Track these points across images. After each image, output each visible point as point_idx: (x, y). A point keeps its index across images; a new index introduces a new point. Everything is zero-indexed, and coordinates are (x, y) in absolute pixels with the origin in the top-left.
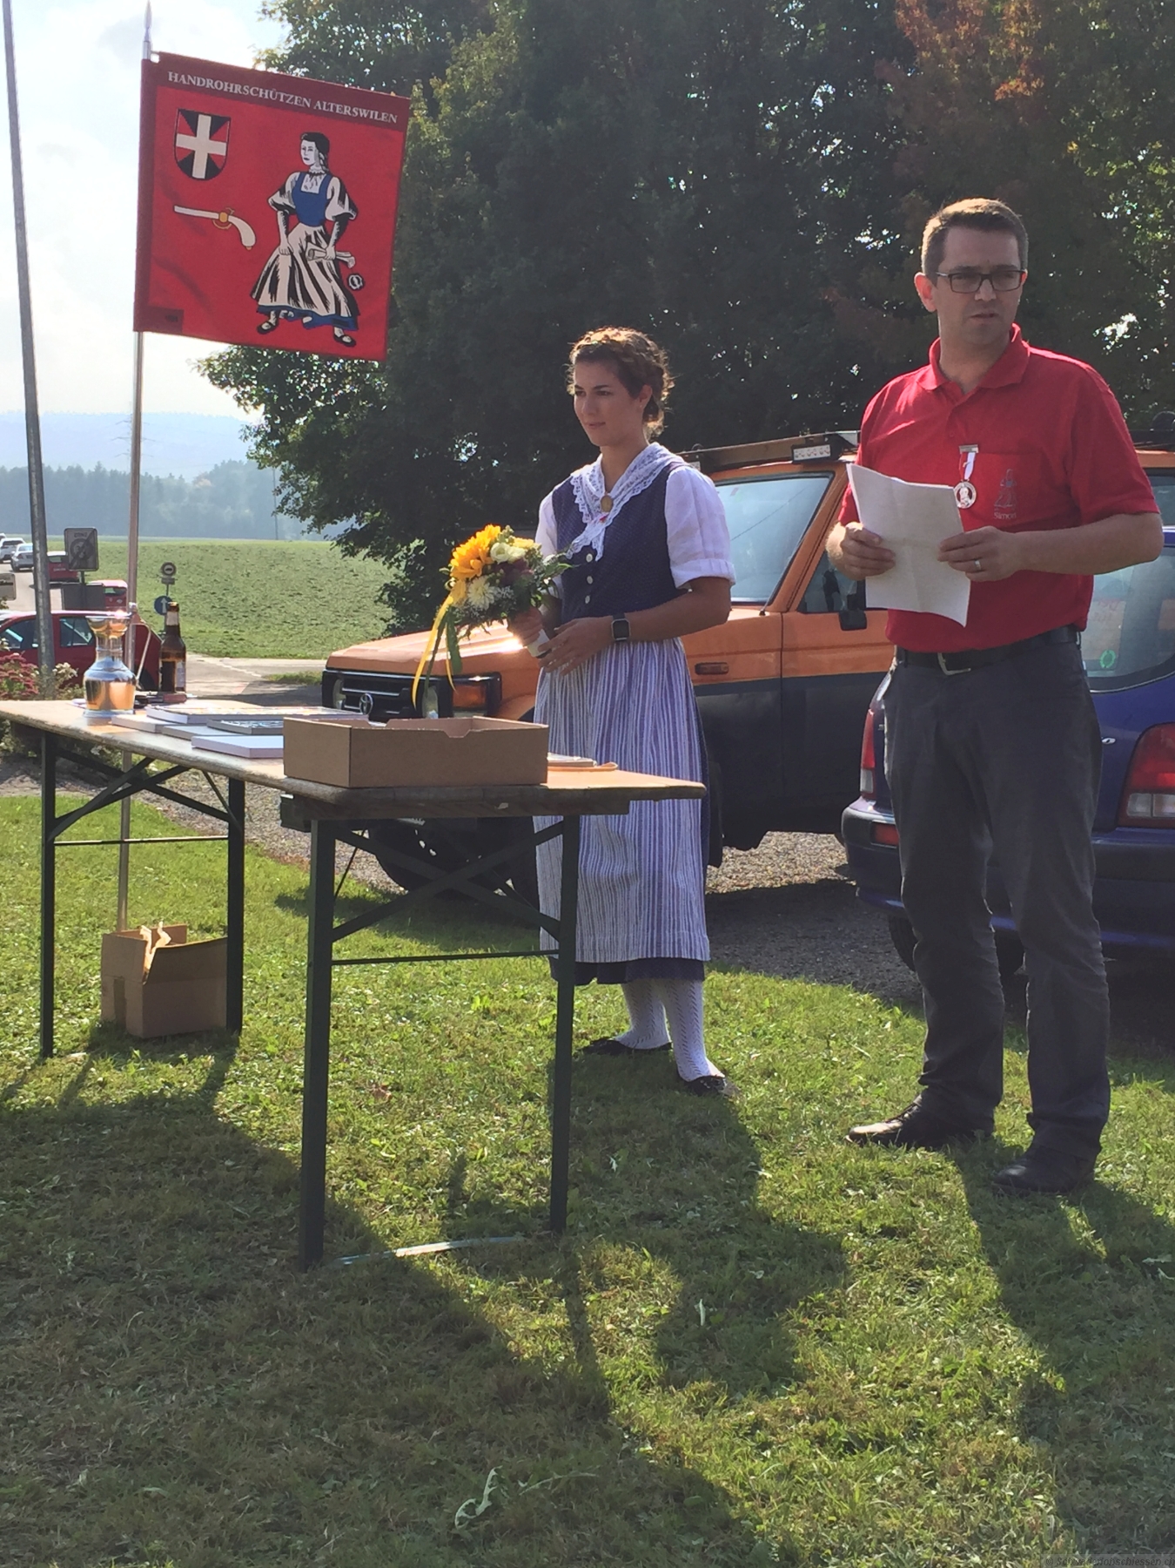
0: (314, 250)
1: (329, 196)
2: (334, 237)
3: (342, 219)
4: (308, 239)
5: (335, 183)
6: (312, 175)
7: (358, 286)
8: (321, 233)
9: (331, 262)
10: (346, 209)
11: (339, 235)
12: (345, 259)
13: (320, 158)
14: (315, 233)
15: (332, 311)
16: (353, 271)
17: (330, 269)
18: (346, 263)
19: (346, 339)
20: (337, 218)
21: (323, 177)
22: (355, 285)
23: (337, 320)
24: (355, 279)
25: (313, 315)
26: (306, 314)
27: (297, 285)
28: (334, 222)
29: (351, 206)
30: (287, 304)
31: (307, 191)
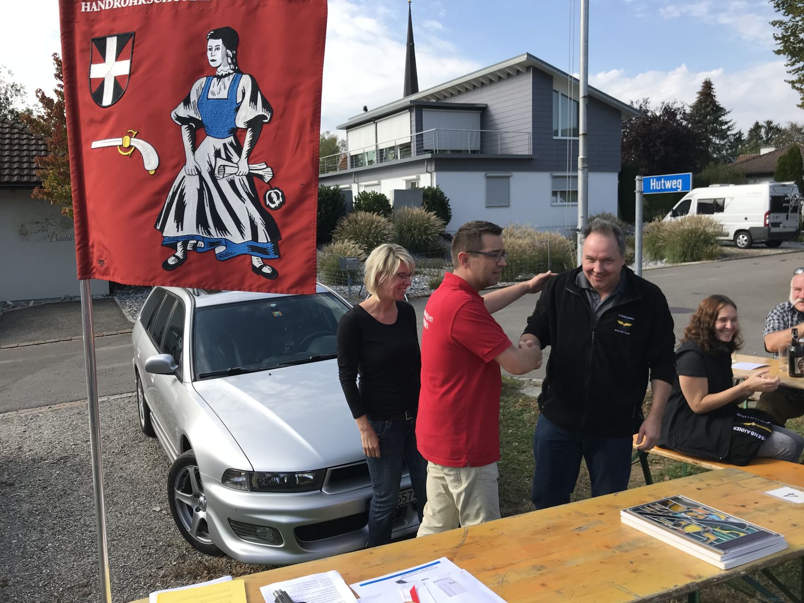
22: (274, 203)
23: (255, 248)
24: (274, 196)
25: (227, 243)
26: (218, 243)
27: (207, 209)
28: (246, 129)
29: (266, 105)
30: (195, 233)
31: (215, 97)
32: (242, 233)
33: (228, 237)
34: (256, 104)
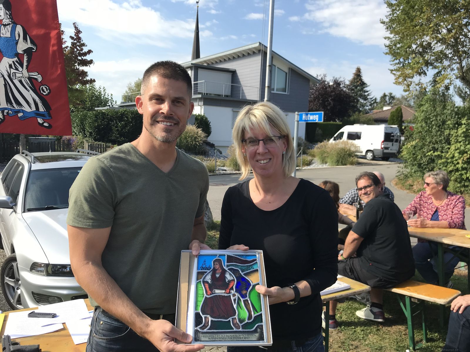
0: (15, 73)
1: (17, 38)
2: (25, 64)
3: (28, 51)
4: (10, 66)
5: (19, 29)
6: (5, 25)
7: (47, 92)
8: (17, 62)
9: (27, 79)
10: (29, 45)
11: (28, 61)
12: (35, 77)
13: (7, 14)
14: (13, 62)
15: (34, 109)
16: (42, 83)
17: (27, 83)
18: (36, 79)
19: (46, 124)
20: (25, 51)
21: (11, 26)
22: (45, 92)
23: (38, 114)
24: (44, 88)
25: (23, 111)
26: (19, 111)
27: (10, 95)
28: (24, 54)
29: (32, 42)
30: (7, 107)
31: (4, 36)
32: (30, 107)
33: (23, 109)
34: (27, 41)
